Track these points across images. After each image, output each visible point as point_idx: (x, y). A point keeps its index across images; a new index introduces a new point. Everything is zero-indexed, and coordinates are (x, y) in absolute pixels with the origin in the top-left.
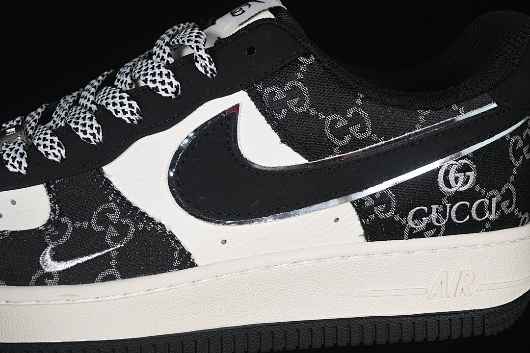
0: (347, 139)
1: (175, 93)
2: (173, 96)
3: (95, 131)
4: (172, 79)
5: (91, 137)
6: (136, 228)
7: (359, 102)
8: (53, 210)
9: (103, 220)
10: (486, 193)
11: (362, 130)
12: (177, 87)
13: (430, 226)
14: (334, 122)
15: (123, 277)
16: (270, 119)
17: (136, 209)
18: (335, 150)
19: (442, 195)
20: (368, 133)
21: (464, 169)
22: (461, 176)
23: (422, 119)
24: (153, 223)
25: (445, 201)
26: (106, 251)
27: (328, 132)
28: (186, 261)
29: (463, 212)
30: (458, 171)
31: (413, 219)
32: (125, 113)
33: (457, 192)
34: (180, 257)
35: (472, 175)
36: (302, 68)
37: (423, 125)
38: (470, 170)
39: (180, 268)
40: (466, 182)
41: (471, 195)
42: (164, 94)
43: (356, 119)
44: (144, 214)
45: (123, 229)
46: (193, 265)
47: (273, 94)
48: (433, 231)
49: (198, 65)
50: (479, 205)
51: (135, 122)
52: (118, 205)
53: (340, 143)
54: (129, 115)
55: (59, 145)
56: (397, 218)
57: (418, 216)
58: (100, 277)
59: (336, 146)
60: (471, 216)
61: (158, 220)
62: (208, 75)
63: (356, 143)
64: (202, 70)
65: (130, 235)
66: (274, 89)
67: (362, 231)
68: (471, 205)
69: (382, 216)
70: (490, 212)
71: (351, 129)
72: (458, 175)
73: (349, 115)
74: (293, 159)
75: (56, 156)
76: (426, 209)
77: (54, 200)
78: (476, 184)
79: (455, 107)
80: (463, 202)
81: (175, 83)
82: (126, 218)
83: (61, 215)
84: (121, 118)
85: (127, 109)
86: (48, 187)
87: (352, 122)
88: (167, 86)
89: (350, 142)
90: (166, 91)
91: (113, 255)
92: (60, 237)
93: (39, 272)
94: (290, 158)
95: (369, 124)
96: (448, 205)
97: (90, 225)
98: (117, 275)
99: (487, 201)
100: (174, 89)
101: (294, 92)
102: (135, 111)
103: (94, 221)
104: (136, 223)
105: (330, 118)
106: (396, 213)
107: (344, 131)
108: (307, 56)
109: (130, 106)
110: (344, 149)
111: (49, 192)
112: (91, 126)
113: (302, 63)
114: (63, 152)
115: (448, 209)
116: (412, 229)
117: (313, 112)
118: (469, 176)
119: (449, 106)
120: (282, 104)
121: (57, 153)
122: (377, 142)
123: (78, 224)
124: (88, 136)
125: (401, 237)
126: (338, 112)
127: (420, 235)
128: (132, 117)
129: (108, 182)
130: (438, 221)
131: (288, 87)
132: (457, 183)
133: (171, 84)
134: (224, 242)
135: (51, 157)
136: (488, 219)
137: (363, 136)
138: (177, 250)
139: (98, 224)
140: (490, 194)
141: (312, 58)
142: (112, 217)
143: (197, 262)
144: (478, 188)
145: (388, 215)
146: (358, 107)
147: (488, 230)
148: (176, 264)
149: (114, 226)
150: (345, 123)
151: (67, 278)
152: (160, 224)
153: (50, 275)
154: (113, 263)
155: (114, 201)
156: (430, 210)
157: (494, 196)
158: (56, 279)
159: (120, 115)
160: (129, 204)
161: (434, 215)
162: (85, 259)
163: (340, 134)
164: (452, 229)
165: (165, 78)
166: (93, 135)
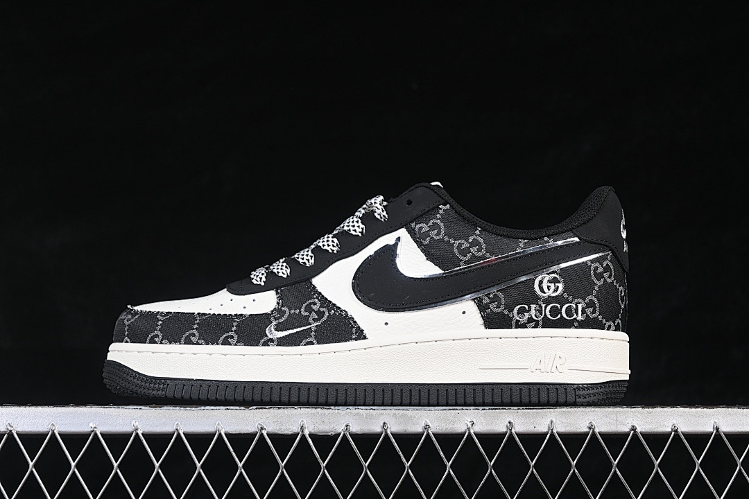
0: (469, 255)
1: (362, 233)
2: (360, 235)
3: (309, 258)
4: (360, 224)
5: (307, 262)
6: (329, 313)
7: (478, 232)
8: (278, 303)
9: (309, 309)
10: (573, 300)
11: (479, 251)
12: (363, 229)
13: (530, 320)
14: (460, 245)
15: (318, 343)
16: (420, 245)
17: (330, 302)
18: (461, 263)
19: (538, 298)
20: (483, 252)
21: (554, 281)
22: (552, 285)
23: (522, 245)
24: (341, 311)
25: (540, 302)
26: (308, 327)
27: (456, 251)
28: (361, 335)
29: (555, 312)
30: (550, 281)
31: (518, 313)
32: (328, 245)
33: (549, 296)
34: (356, 333)
35: (561, 286)
36: (441, 212)
37: (522, 248)
38: (559, 282)
39: (356, 339)
40: (556, 290)
41: (560, 300)
42: (354, 233)
43: (475, 243)
44: (334, 305)
45: (320, 314)
46: (365, 338)
47: (422, 228)
48: (533, 324)
49: (376, 214)
50: (567, 308)
51: (335, 252)
52: (319, 300)
53: (465, 259)
54: (331, 247)
55: (286, 267)
56: (506, 312)
57: (521, 311)
58: (304, 342)
59: (461, 261)
60: (561, 315)
61: (343, 308)
62: (382, 220)
63: (474, 258)
64: (379, 217)
65: (325, 318)
66: (422, 225)
67: (482, 321)
68: (561, 307)
69: (495, 310)
70: (577, 314)
71: (472, 249)
72: (549, 284)
73: (470, 241)
74: (434, 270)
75: (284, 274)
76: (526, 307)
77: (280, 298)
78: (564, 292)
79: (546, 239)
80: (554, 304)
81: (362, 226)
82: (323, 307)
83: (282, 306)
84: (326, 250)
85: (330, 243)
86: (276, 291)
87: (472, 245)
88: (356, 228)
89: (471, 258)
90: (355, 231)
91: (313, 329)
92: (280, 318)
93: (265, 338)
94: (432, 270)
95: (484, 246)
96: (543, 305)
97: (300, 312)
98: (315, 341)
99: (574, 306)
100: (361, 230)
101: (435, 226)
102: (335, 244)
103: (303, 310)
104: (329, 311)
105: (458, 242)
106: (505, 309)
107: (467, 250)
108: (445, 205)
109: (333, 241)
110: (467, 262)
111: (277, 293)
112: (307, 255)
113: (441, 209)
114: (288, 271)
115: (543, 308)
116: (517, 321)
117: (446, 239)
118: (558, 287)
119: (541, 238)
120: (427, 234)
121: (285, 273)
122: (490, 258)
123: (292, 311)
124: (305, 261)
125: (510, 327)
126: (462, 238)
127: (524, 326)
128: (333, 248)
129: (314, 287)
130: (536, 316)
131: (430, 224)
132: (549, 290)
133: (359, 227)
134: (386, 324)
135: (281, 274)
136: (575, 319)
137: (480, 254)
138: (354, 327)
139: (305, 311)
140: (576, 301)
141: (448, 206)
142: (314, 307)
143: (367, 336)
144: (566, 296)
145: (500, 310)
146: (477, 235)
147: (576, 328)
148: (354, 337)
149: (315, 312)
150: (468, 245)
151: (282, 342)
152: (345, 311)
153: (272, 340)
154: (313, 334)
155: (317, 298)
156: (530, 307)
157: (579, 303)
158: (276, 342)
159: (326, 247)
160: (326, 299)
161: (533, 312)
162: (295, 331)
163: (464, 252)
164: (547, 324)
165: (355, 223)
166: (308, 260)
